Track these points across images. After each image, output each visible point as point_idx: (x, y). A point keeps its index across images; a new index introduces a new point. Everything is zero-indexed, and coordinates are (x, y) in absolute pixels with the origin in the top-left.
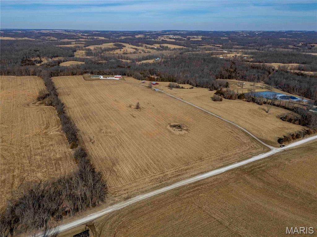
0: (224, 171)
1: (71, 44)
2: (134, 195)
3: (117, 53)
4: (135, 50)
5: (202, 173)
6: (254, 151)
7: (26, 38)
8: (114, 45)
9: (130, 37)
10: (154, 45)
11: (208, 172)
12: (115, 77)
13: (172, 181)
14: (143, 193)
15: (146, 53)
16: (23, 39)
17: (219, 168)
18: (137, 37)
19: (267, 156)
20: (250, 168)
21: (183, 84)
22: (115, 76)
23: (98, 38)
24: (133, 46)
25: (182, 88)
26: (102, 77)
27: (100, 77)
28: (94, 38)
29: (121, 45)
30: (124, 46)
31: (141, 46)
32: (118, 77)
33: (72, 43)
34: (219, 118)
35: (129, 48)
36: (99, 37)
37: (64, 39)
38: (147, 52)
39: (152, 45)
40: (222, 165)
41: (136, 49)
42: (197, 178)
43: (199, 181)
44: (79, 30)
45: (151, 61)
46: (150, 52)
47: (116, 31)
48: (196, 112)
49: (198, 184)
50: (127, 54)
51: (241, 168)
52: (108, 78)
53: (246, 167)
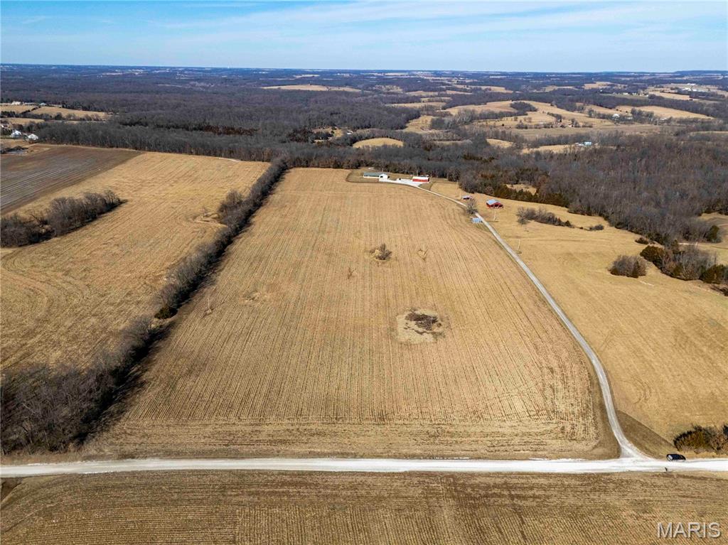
0: (402, 470)
1: (420, 102)
2: (145, 455)
3: (503, 125)
4: (552, 119)
5: (344, 455)
6: (557, 444)
7: (347, 89)
8: (512, 106)
9: (571, 87)
10: (617, 108)
11: (362, 457)
12: (414, 180)
13: (254, 450)
14: (169, 455)
15: (579, 127)
16: (342, 89)
17: (399, 458)
18: (588, 86)
19: (578, 472)
20: (488, 487)
21: (583, 214)
22: (415, 178)
23: (490, 90)
24: (559, 109)
25: (568, 224)
26: (384, 177)
27: (382, 177)
28: (480, 89)
29: (529, 105)
30: (534, 108)
31: (581, 110)
32: (420, 181)
33: (423, 99)
34: (561, 323)
35: (542, 114)
36: (493, 88)
37: (417, 91)
38: (583, 126)
39: (611, 108)
40: (418, 452)
41: (559, 117)
42: (314, 464)
43: (311, 473)
44: (461, 72)
45: (557, 149)
46: (590, 127)
47: (545, 74)
48: (516, 294)
49: (300, 479)
50: (526, 128)
51: (458, 479)
52: (398, 181)
53: (478, 480)
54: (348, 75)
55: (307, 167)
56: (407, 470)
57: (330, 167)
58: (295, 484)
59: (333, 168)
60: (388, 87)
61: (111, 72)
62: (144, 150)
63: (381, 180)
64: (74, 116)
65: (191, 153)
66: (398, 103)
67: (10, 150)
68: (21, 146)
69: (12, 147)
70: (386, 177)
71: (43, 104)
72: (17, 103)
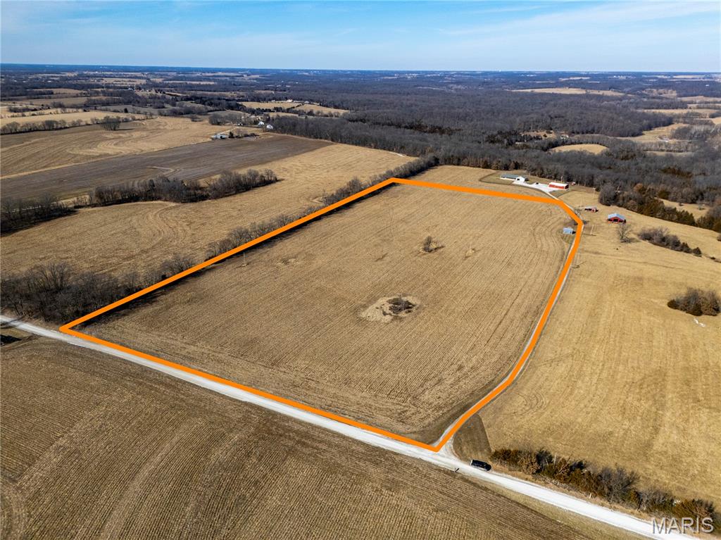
1: (685, 108)
6: (383, 420)
12: (551, 186)
16: (601, 92)
20: (290, 430)
22: (552, 183)
27: (518, 180)
32: (557, 187)
33: (692, 105)
34: (527, 335)
37: (695, 96)
52: (533, 185)
53: (289, 424)
54: (624, 78)
55: (458, 165)
56: (248, 401)
57: (479, 167)
58: (168, 386)
59: (483, 168)
60: (661, 91)
61: (391, 76)
62: (337, 142)
63: (516, 182)
64: (322, 113)
65: (370, 147)
66: (657, 109)
67: (246, 136)
68: (255, 133)
69: (249, 134)
70: (522, 179)
71: (307, 102)
72: (290, 101)
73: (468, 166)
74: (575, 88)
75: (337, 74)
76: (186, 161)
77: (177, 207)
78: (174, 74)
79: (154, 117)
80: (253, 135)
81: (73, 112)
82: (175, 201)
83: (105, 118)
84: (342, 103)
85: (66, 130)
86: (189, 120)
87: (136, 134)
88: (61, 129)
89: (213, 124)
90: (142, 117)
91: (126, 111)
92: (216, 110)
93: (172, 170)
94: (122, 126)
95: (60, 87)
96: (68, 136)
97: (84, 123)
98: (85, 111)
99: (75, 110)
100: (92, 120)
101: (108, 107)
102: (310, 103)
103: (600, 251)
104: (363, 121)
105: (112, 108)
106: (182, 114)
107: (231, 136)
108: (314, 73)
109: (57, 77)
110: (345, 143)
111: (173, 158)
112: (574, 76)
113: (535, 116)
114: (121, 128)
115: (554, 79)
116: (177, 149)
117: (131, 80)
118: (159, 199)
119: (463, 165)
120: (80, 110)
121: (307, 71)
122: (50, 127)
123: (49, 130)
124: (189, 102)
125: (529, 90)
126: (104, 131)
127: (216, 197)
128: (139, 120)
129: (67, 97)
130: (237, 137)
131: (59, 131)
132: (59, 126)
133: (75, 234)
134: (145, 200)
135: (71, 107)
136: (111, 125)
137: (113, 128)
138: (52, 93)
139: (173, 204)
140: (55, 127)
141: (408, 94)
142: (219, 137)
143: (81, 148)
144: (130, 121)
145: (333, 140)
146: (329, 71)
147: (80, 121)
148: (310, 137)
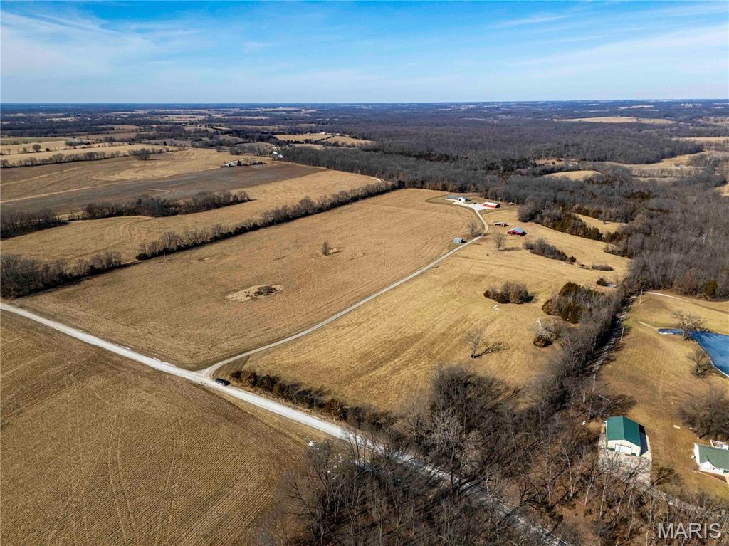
12: (485, 206)
25: (573, 259)
27: (460, 200)
32: (489, 206)
54: (691, 105)
62: (331, 169)
64: (347, 143)
67: (255, 164)
68: (263, 162)
69: (257, 162)
70: (463, 200)
71: (338, 134)
72: (323, 133)
73: (429, 188)
74: (627, 116)
75: (394, 107)
76: (184, 185)
77: (149, 220)
78: (237, 110)
79: (186, 148)
80: (261, 163)
81: (119, 145)
82: (150, 216)
83: (142, 149)
84: (370, 134)
85: (106, 160)
86: (215, 151)
87: (160, 163)
88: (101, 159)
89: (233, 154)
90: (176, 148)
91: (165, 144)
92: (246, 142)
93: (168, 192)
94: (152, 157)
95: (123, 124)
96: (104, 165)
97: (122, 155)
98: (130, 144)
99: (121, 143)
100: (129, 151)
101: (151, 141)
102: (340, 135)
103: (470, 256)
104: (376, 151)
105: (154, 141)
106: (213, 146)
107: (239, 164)
108: (373, 107)
109: (125, 115)
110: (338, 170)
111: (176, 182)
112: (636, 105)
113: (549, 145)
114: (151, 158)
115: (612, 108)
116: (185, 175)
117: (192, 116)
118: (139, 214)
119: (425, 188)
120: (126, 144)
121: (365, 105)
122: (91, 157)
123: (89, 160)
124: (227, 135)
125: (577, 120)
126: (136, 161)
127: (187, 213)
128: (172, 151)
129: (123, 133)
130: (244, 165)
131: (97, 162)
132: (100, 157)
133: (55, 239)
134: (128, 215)
135: (120, 141)
136: (143, 156)
137: (144, 158)
138: (113, 129)
139: (148, 218)
140: (95, 158)
141: (445, 125)
142: (227, 165)
143: (105, 175)
144: (164, 152)
145: (328, 168)
146: (388, 104)
147: (118, 153)
148: (310, 165)
